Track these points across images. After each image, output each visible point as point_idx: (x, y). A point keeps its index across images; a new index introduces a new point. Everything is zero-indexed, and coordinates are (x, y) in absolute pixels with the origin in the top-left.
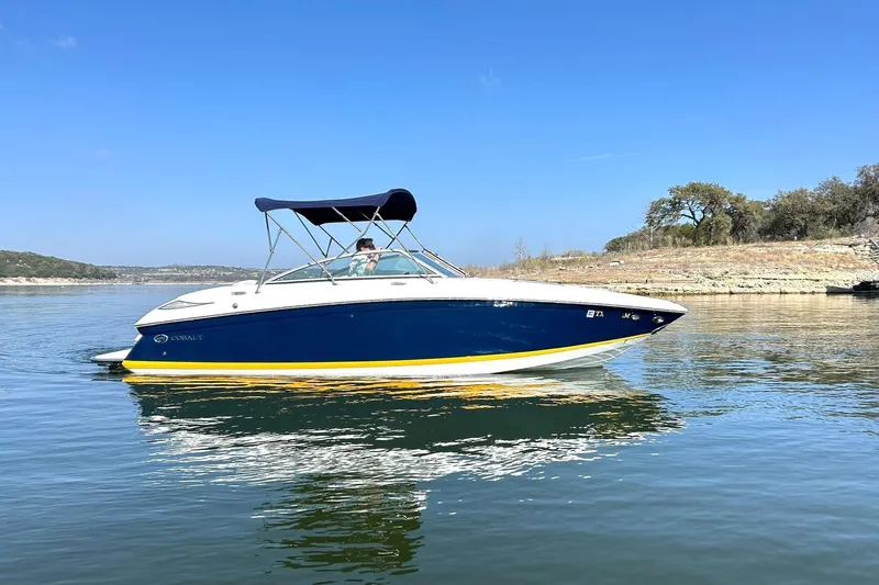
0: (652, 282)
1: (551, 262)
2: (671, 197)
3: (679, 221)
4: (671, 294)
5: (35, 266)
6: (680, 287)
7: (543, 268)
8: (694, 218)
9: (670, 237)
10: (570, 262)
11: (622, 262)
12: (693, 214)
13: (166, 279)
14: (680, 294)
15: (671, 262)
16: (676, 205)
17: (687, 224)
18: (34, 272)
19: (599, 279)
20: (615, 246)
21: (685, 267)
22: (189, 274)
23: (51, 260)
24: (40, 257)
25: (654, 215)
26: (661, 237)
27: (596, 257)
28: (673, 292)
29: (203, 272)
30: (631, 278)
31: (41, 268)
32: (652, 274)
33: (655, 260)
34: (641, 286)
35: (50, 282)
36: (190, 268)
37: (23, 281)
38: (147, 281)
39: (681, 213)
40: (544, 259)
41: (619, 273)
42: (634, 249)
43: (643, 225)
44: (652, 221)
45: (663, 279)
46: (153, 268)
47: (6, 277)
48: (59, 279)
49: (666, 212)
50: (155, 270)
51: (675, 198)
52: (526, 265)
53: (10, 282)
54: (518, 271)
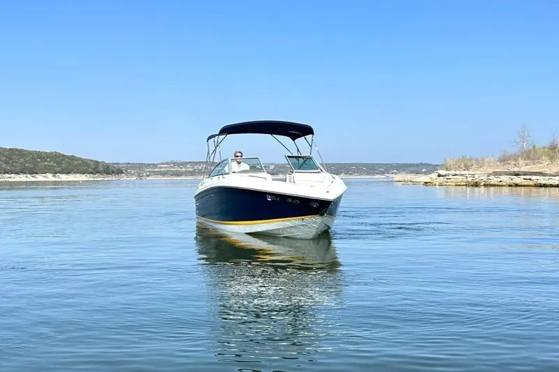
5: (59, 163)
7: (552, 158)
13: (164, 174)
18: (59, 169)
22: (184, 169)
23: (72, 158)
24: (63, 156)
29: (196, 167)
31: (64, 165)
35: (71, 177)
36: (184, 164)
37: (50, 177)
38: (148, 176)
40: (553, 148)
47: (37, 173)
48: (78, 175)
50: (155, 166)
52: (530, 155)
53: (40, 178)
54: (521, 162)
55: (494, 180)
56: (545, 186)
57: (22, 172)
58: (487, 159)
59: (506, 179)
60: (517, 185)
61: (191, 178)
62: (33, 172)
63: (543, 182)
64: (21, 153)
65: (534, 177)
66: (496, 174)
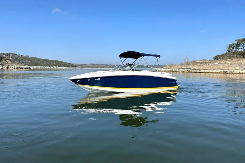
0: (229, 69)
1: (196, 63)
2: (236, 43)
3: (239, 50)
4: (235, 73)
5: (58, 64)
6: (238, 71)
7: (193, 65)
8: (244, 49)
9: (235, 55)
10: (202, 63)
11: (219, 63)
12: (244, 48)
13: (89, 67)
14: (238, 73)
15: (235, 63)
16: (238, 45)
17: (241, 51)
18: (58, 65)
19: (211, 68)
20: (217, 58)
21: (240, 65)
22: (94, 66)
23: (62, 62)
24: (59, 61)
25: (230, 48)
26: (232, 55)
27: (210, 61)
28: (236, 72)
29: (98, 65)
30: (221, 68)
31: (59, 64)
32: (229, 67)
33: (230, 62)
34: (225, 70)
35: (61, 68)
36: (94, 64)
37: (55, 68)
38: (84, 68)
39: (240, 47)
40: (194, 62)
41: (218, 67)
42: (223, 59)
43: (226, 51)
44: (229, 50)
45: (232, 68)
46: (86, 64)
48: (63, 67)
49: (234, 48)
50: (86, 65)
51: (237, 43)
52: (188, 64)
53: (52, 68)
54: (185, 65)
55: (178, 70)
56: (191, 72)
57: (47, 66)
58: (177, 65)
59: (181, 70)
60: (184, 72)
61: (96, 68)
62: (50, 66)
63: (191, 71)
64: (46, 60)
65: (188, 70)
66: (179, 69)
